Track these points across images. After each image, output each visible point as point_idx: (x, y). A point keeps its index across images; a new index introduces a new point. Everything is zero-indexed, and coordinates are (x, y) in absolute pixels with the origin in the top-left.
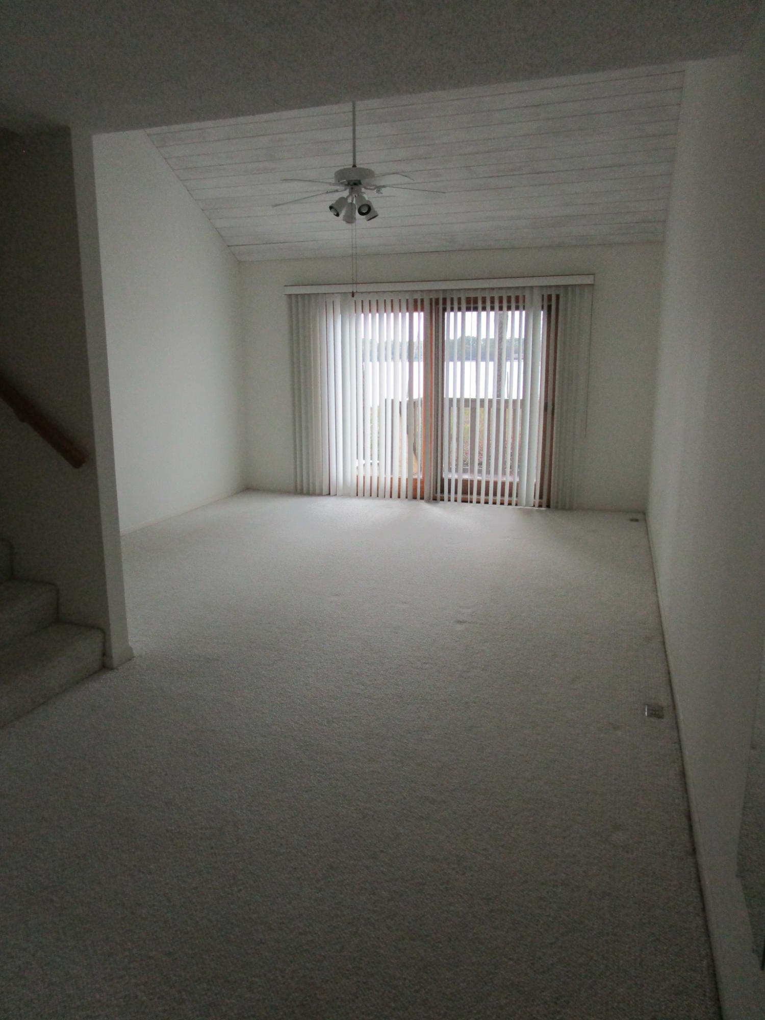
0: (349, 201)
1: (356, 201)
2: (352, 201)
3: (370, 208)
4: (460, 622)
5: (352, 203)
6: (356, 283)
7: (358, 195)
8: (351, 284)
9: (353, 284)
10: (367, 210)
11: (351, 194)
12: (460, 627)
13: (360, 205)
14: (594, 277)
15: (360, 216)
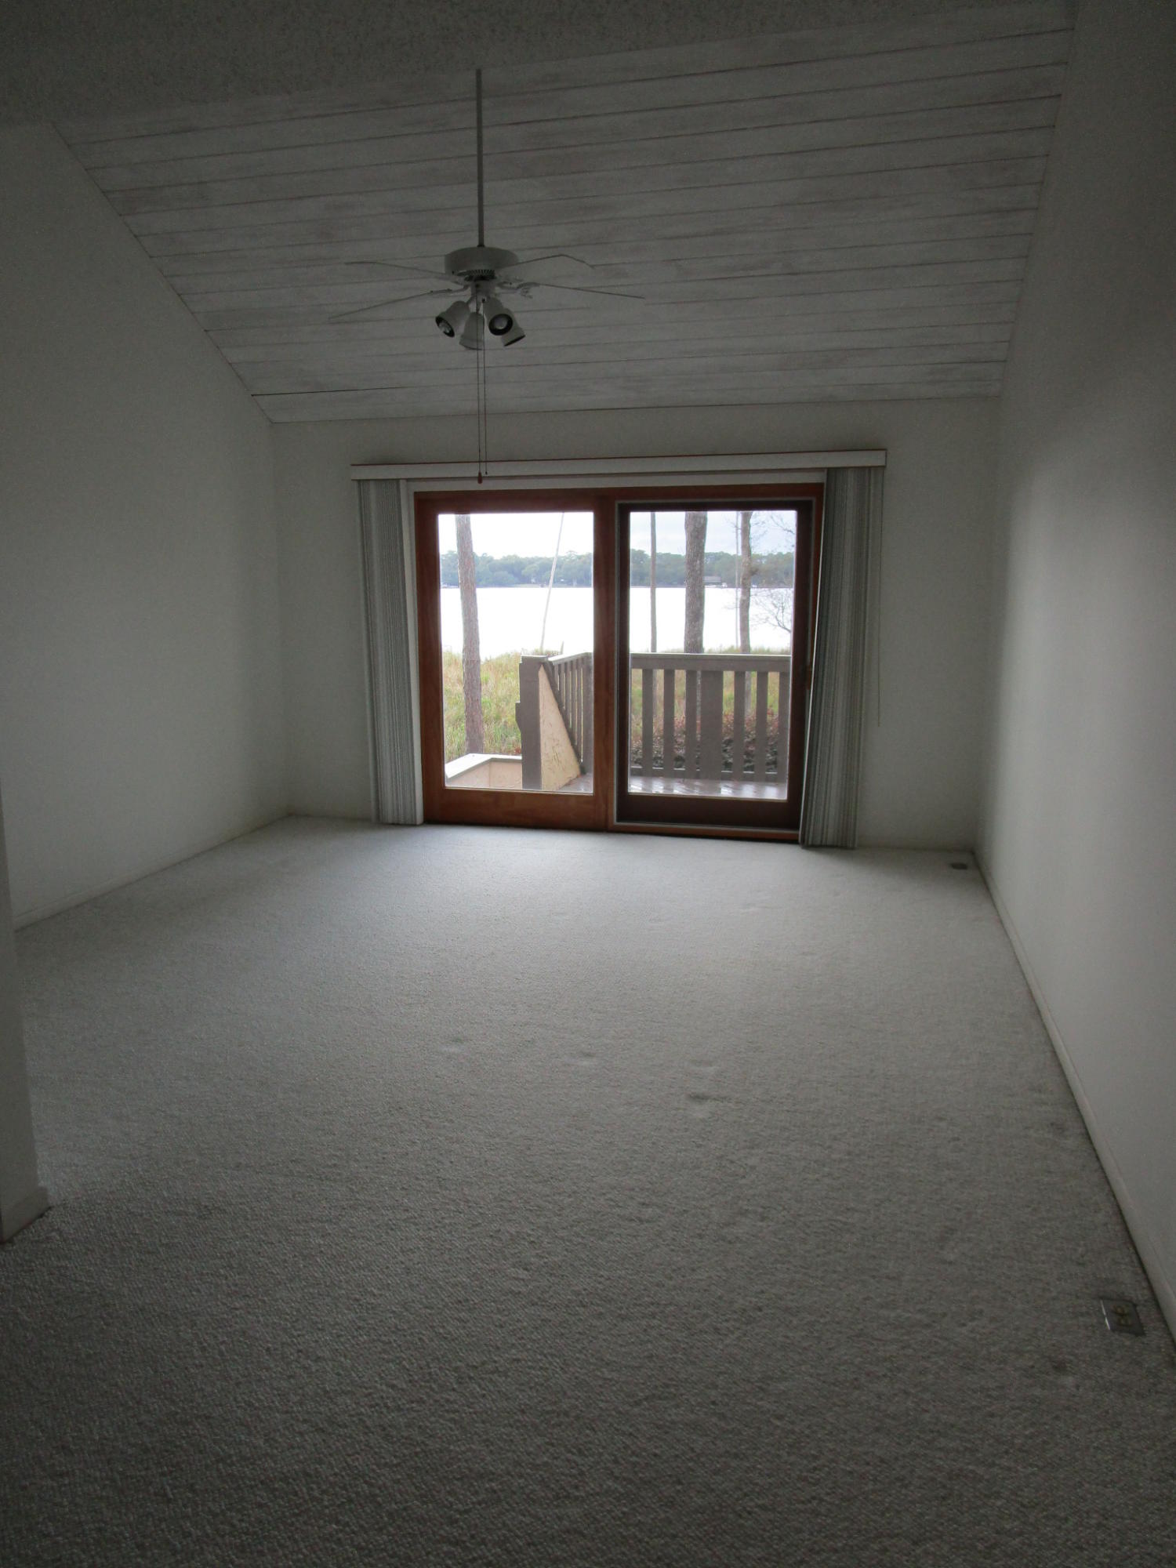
0: (473, 307)
1: (484, 308)
2: (478, 310)
3: (510, 323)
4: (699, 1098)
5: (477, 313)
6: (486, 462)
7: (489, 298)
8: (476, 462)
9: (480, 462)
10: (505, 326)
11: (474, 297)
12: (700, 1111)
13: (491, 317)
14: (886, 453)
15: (491, 334)
